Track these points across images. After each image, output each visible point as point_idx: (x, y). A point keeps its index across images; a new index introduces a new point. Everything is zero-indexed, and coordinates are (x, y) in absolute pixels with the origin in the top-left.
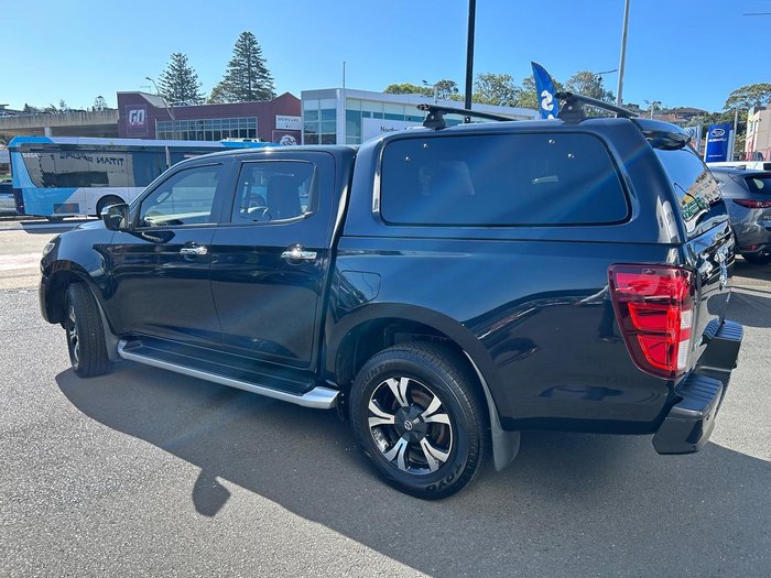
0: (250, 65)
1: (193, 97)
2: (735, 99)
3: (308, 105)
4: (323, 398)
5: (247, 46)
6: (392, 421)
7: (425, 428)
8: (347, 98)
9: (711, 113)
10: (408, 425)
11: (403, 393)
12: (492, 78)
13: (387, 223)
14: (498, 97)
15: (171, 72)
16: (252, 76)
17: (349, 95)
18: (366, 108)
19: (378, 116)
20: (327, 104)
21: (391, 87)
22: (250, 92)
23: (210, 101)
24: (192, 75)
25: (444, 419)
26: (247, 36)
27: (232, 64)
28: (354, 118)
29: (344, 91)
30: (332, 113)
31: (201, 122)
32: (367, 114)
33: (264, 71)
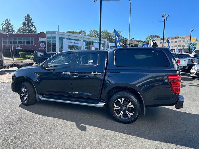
0: (29, 23)
1: (12, 31)
2: (148, 38)
3: (48, 35)
4: (101, 104)
5: (28, 18)
6: (119, 108)
7: (127, 109)
8: (59, 34)
9: (143, 41)
10: (123, 108)
11: (123, 102)
12: (94, 31)
13: (118, 67)
14: (95, 35)
15: (5, 24)
16: (30, 26)
17: (60, 33)
18: (64, 37)
19: (67, 39)
20: (53, 35)
21: (68, 31)
22: (29, 31)
23: (17, 33)
24: (11, 25)
25: (132, 106)
26: (28, 15)
27: (23, 23)
28: (61, 39)
29: (58, 32)
30: (55, 38)
31: (14, 39)
32: (64, 38)
33: (33, 25)
